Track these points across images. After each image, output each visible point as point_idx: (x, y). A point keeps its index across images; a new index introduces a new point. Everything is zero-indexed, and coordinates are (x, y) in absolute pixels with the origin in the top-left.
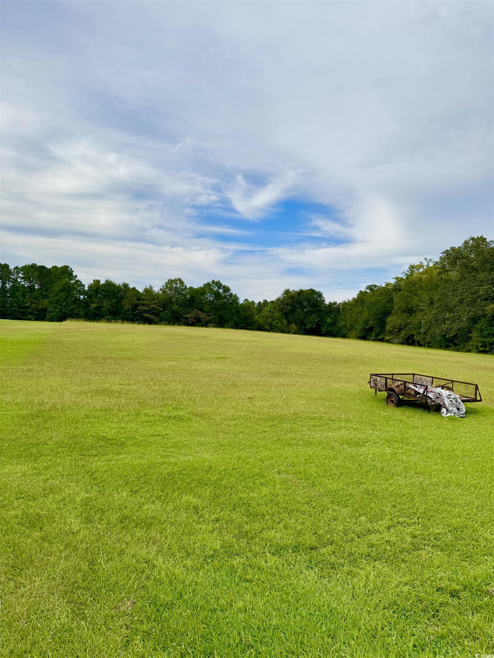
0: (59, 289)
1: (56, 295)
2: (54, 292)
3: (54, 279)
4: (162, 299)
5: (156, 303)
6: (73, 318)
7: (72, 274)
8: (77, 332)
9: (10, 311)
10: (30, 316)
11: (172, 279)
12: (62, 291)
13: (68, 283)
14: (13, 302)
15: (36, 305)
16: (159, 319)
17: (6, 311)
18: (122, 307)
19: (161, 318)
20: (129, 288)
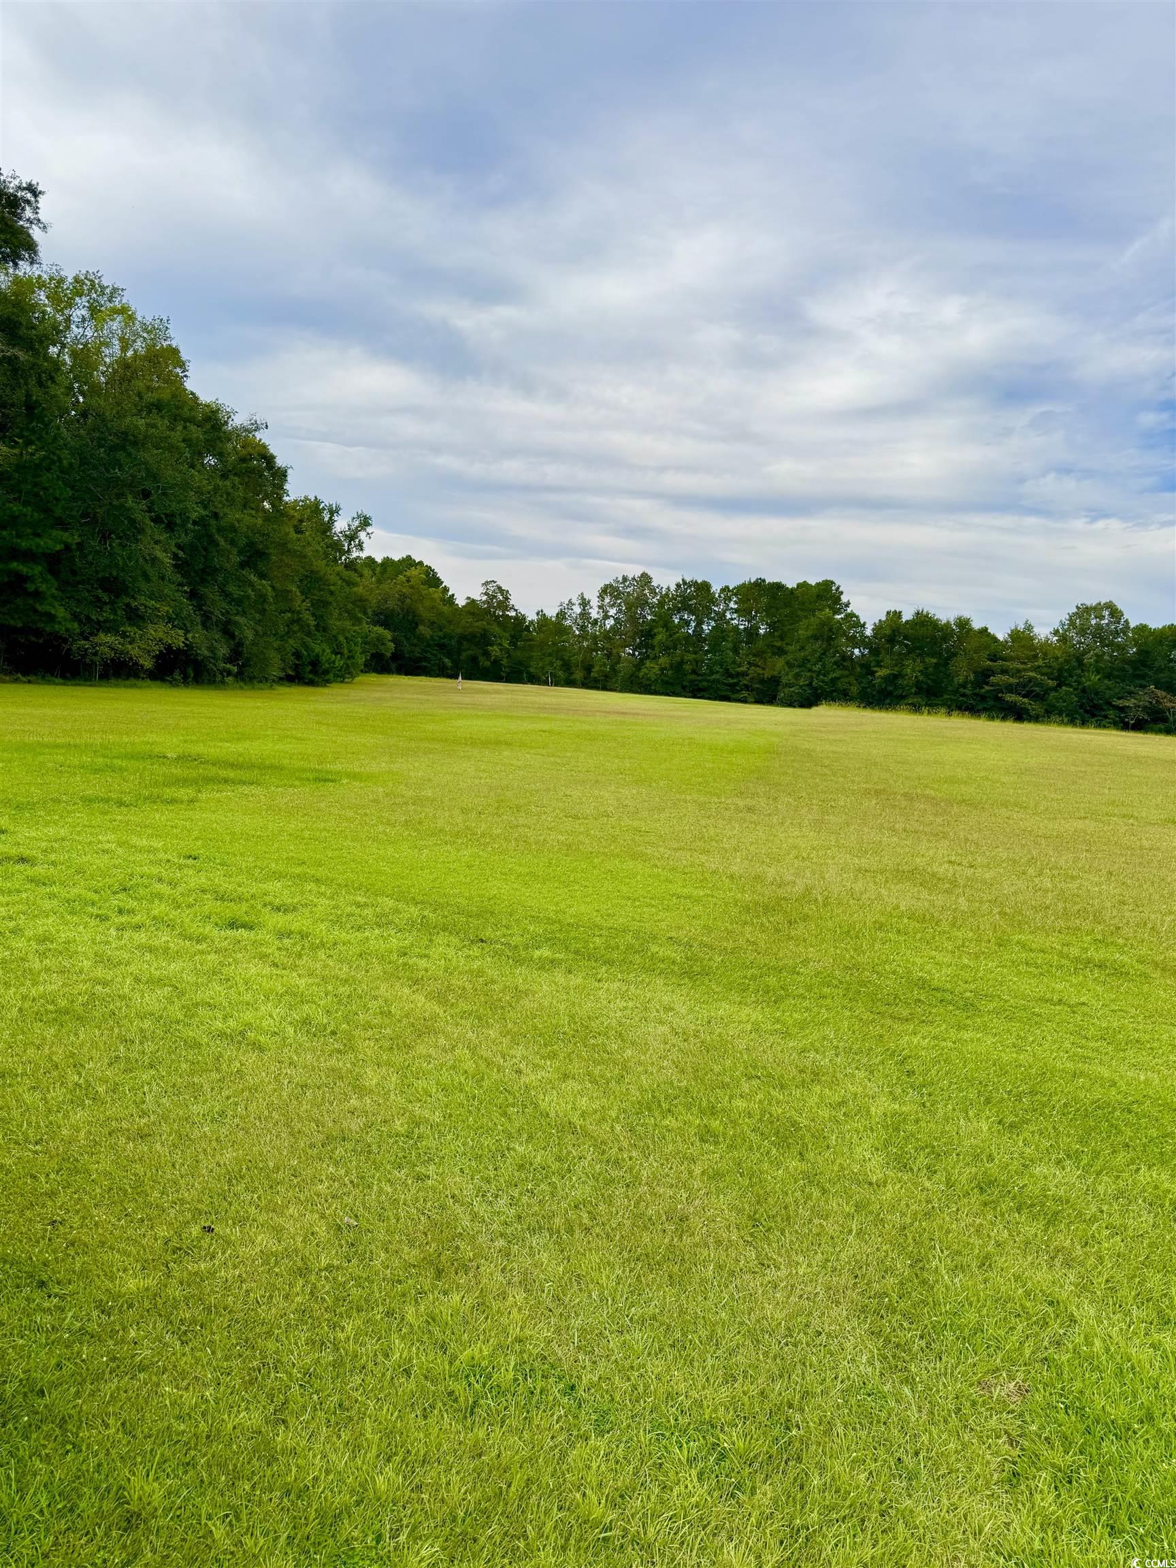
0: (809, 633)
1: (802, 648)
2: (798, 642)
3: (800, 613)
4: (1057, 658)
5: (1039, 667)
6: (834, 700)
7: (840, 599)
8: (845, 732)
9: (708, 681)
10: (745, 694)
11: (1088, 604)
12: (815, 638)
13: (830, 619)
14: (715, 663)
15: (760, 671)
16: (1046, 710)
17: (700, 681)
18: (949, 675)
19: (1049, 705)
20: (971, 629)
